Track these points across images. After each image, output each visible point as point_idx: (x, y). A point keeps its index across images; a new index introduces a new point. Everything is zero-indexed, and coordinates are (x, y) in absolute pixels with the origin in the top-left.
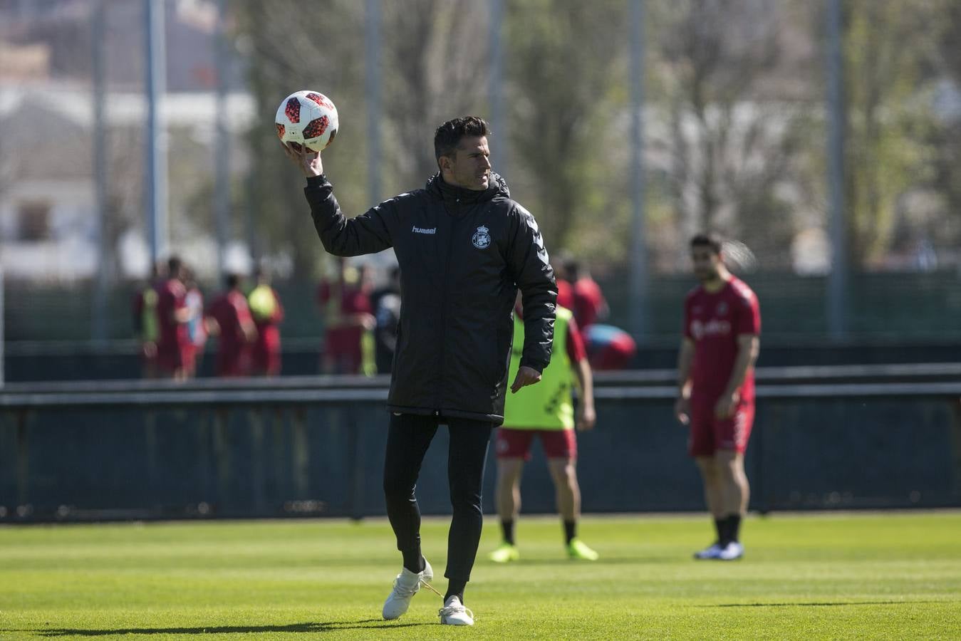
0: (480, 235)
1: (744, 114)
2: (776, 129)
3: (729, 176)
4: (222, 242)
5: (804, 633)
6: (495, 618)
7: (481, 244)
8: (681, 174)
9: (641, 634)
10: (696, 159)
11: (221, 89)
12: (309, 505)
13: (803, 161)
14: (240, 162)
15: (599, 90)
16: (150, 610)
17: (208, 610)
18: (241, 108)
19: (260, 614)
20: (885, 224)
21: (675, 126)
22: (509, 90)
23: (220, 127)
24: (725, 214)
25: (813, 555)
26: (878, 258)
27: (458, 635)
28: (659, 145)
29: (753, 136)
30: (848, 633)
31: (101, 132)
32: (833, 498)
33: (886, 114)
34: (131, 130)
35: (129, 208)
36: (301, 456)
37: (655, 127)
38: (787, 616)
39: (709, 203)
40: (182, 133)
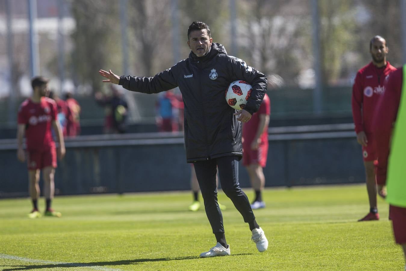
0: (213, 73)
1: (278, 22)
2: (291, 28)
3: (272, 48)
4: (62, 79)
5: (307, 237)
6: (179, 234)
7: (213, 77)
8: (252, 47)
9: (239, 239)
10: (258, 41)
11: (60, 16)
12: (100, 189)
13: (303, 41)
14: (69, 47)
15: (217, 13)
16: (35, 235)
17: (60, 234)
18: (69, 24)
19: (81, 235)
20: (337, 66)
21: (249, 28)
22: (180, 14)
23: (60, 33)
24: (271, 64)
25: (310, 204)
26: (335, 81)
27: (164, 242)
28: (243, 36)
29: (282, 31)
30: (325, 236)
31: (10, 36)
32: (317, 180)
33: (336, 21)
34: (22, 35)
35: (23, 67)
36: (97, 169)
37: (241, 28)
38: (300, 230)
39: (264, 59)
40: (44, 35)
